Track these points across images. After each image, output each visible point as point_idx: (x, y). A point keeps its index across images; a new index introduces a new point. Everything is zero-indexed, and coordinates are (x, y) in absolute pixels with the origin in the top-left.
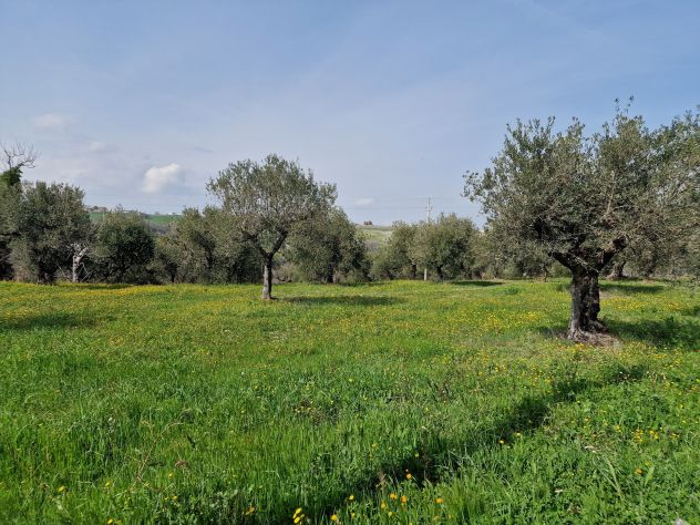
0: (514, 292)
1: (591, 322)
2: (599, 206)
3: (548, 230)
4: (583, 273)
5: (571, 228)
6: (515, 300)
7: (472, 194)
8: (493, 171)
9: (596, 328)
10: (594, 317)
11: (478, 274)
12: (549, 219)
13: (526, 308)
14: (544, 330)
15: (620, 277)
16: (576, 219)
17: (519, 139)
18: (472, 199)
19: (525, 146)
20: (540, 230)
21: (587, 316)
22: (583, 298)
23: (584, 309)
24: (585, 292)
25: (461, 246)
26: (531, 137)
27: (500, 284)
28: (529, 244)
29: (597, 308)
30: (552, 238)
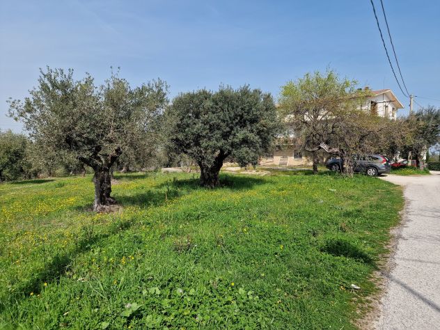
0: (61, 185)
1: (106, 199)
2: (106, 128)
3: (76, 143)
4: (101, 170)
5: (90, 142)
6: (61, 191)
7: (16, 116)
8: (32, 100)
9: (110, 202)
10: (108, 195)
11: (36, 175)
12: (74, 135)
13: (69, 195)
14: (79, 208)
15: (128, 171)
16: (92, 136)
17: (50, 79)
18: (16, 119)
19: (54, 85)
20: (70, 143)
21: (104, 196)
22: (101, 185)
23: (103, 192)
24: (102, 181)
25: (18, 155)
26: (59, 79)
27: (52, 180)
28: (62, 152)
29: (110, 190)
30: (78, 148)
